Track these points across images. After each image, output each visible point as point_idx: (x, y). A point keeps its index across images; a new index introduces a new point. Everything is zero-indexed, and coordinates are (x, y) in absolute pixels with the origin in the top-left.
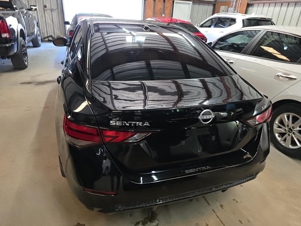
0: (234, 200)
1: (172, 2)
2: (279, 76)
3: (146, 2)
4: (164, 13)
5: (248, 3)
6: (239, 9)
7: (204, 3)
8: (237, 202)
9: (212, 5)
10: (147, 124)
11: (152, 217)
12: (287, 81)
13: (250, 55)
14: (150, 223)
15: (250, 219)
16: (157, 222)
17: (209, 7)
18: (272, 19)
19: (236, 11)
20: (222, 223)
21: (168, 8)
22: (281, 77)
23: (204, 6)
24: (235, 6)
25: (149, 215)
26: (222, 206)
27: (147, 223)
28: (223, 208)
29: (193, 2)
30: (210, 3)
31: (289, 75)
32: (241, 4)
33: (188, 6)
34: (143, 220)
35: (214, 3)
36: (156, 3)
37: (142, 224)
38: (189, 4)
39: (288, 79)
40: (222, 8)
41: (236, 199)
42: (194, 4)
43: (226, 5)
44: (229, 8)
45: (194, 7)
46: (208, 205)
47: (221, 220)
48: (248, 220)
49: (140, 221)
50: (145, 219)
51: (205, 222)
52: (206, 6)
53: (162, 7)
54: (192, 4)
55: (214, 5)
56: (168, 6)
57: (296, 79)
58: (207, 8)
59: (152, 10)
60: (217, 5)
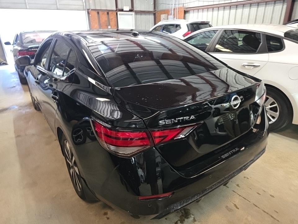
0: (245, 177)
1: (116, 14)
2: (245, 66)
3: (90, 15)
4: (109, 25)
5: (184, 10)
6: (178, 16)
7: (145, 13)
8: (248, 178)
9: (153, 14)
10: (192, 117)
11: (186, 214)
12: (252, 69)
13: (214, 52)
14: (187, 220)
15: (264, 189)
16: (193, 216)
17: (150, 16)
18: (209, 22)
19: (175, 18)
20: (246, 199)
21: (113, 20)
22: (246, 66)
23: (146, 16)
24: (174, 14)
25: (182, 212)
26: (238, 185)
27: (184, 220)
28: (239, 187)
29: (135, 13)
30: (151, 13)
31: (253, 63)
32: (179, 11)
33: (131, 16)
34: (179, 219)
35: (154, 12)
36: (100, 16)
37: (180, 223)
38: (132, 14)
39: (252, 67)
40: (163, 16)
41: (245, 176)
42: (137, 15)
43: (165, 13)
44: (169, 16)
45: (136, 17)
46: (227, 188)
47: (243, 198)
48: (263, 190)
49: (177, 220)
50: (181, 217)
51: (232, 203)
52: (147, 16)
53: (107, 19)
54: (135, 15)
55: (155, 14)
56: (112, 17)
57: (259, 66)
58: (148, 17)
59: (98, 23)
60: (157, 14)
